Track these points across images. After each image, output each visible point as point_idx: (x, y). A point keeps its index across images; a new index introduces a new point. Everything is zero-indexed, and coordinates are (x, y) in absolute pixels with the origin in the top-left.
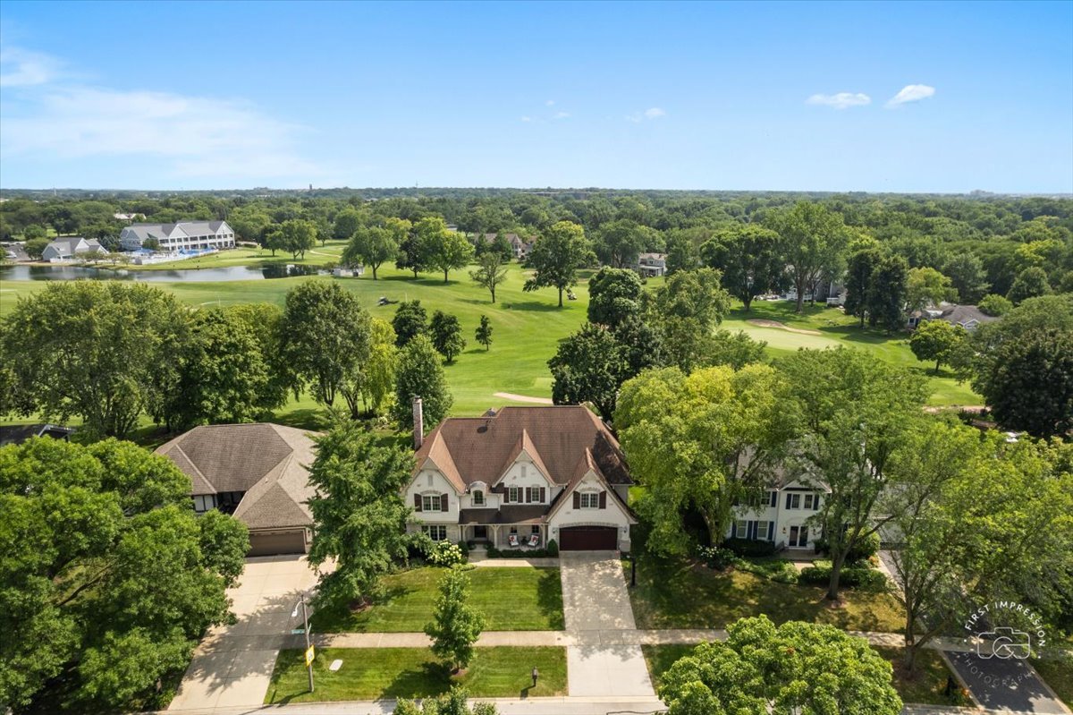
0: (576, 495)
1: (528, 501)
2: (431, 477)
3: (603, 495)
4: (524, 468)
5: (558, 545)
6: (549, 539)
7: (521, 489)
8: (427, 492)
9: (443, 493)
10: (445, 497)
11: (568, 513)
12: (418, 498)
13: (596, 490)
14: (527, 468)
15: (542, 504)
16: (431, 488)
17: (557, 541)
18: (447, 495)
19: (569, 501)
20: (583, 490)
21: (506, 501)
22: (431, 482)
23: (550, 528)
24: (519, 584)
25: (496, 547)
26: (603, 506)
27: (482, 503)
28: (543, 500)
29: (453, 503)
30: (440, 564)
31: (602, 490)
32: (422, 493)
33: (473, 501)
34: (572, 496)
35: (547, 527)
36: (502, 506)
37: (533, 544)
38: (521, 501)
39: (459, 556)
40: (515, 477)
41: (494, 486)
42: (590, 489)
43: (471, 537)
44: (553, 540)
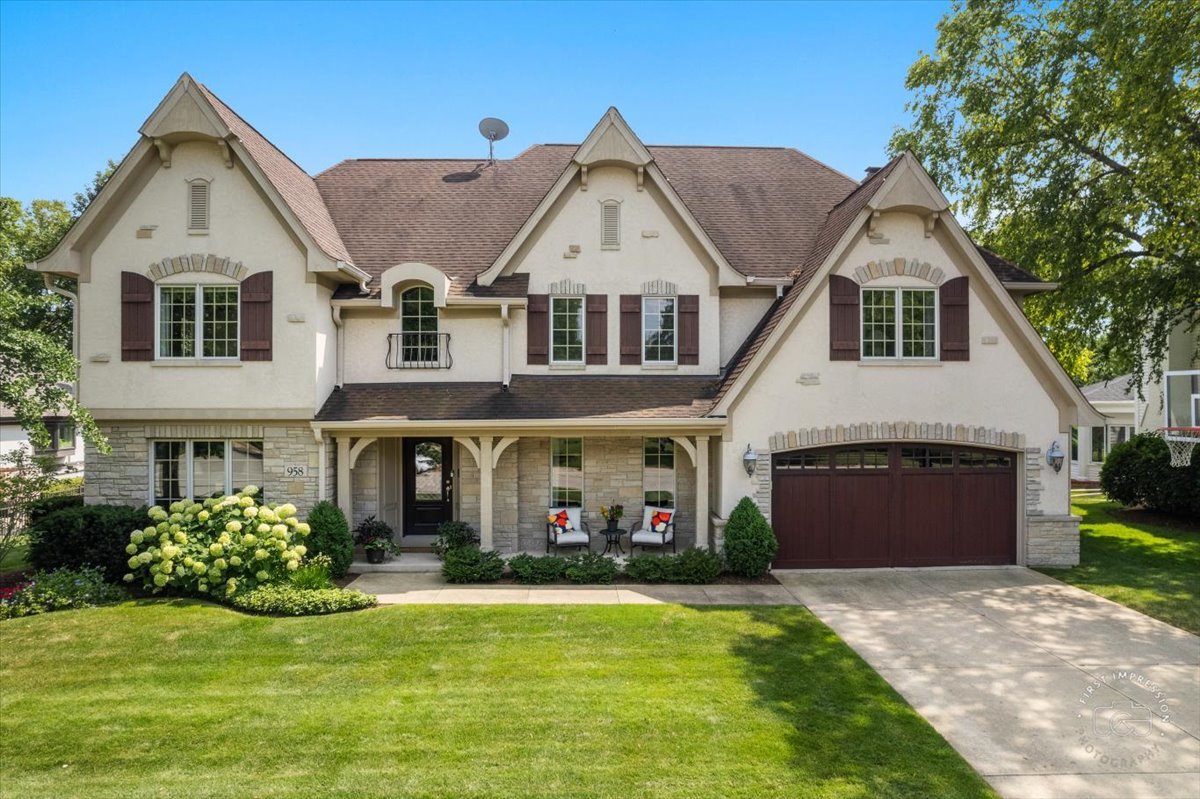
0: (842, 291)
1: (630, 356)
2: (199, 193)
3: (955, 295)
4: (611, 211)
5: (769, 522)
6: (727, 506)
7: (597, 306)
8: (180, 264)
9: (253, 268)
10: (260, 287)
11: (809, 380)
12: (136, 291)
13: (923, 270)
14: (624, 210)
15: (685, 370)
16: (199, 247)
17: (765, 507)
18: (270, 274)
19: (812, 323)
20: (870, 269)
21: (536, 356)
22: (199, 220)
23: (730, 455)
24: (603, 658)
25: (486, 546)
26: (957, 349)
27: (431, 355)
28: (690, 356)
29: (296, 321)
30: (184, 590)
31: (952, 272)
32: (155, 268)
33: (398, 347)
34: (825, 297)
35: (715, 443)
36: (515, 377)
37: (657, 539)
38: (598, 356)
39: (294, 555)
40: (575, 250)
41: (486, 280)
42: (898, 267)
43: (377, 502)
44: (745, 505)
